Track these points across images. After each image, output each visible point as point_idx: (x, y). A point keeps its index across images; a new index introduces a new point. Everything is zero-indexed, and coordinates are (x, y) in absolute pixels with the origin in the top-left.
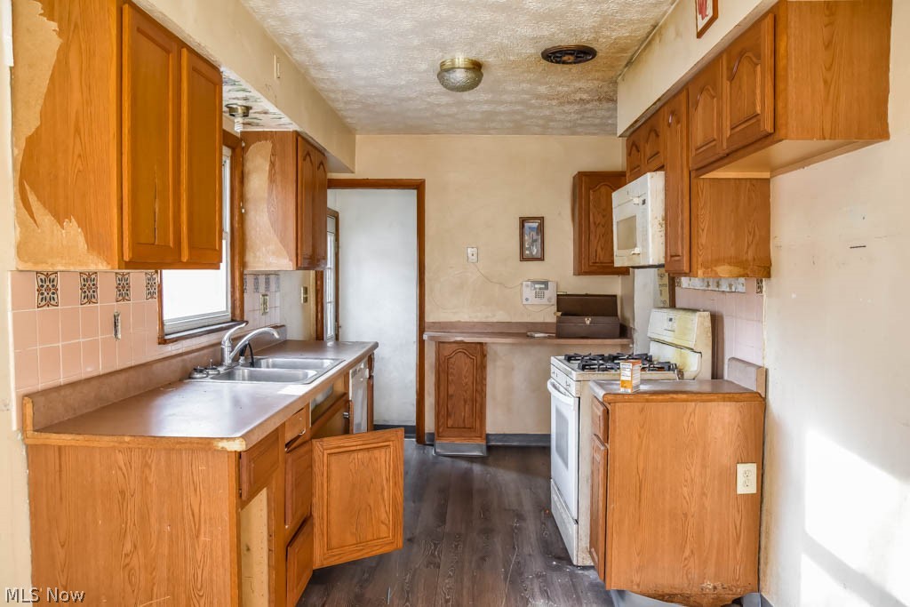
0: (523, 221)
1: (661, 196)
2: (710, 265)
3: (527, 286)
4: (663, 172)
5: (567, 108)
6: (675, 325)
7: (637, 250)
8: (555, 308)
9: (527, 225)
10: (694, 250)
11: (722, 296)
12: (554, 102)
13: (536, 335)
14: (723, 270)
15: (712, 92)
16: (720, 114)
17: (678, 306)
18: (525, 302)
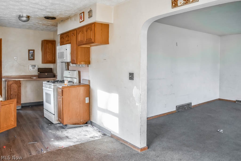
0: (29, 50)
1: (70, 49)
2: (80, 62)
3: (30, 66)
4: (70, 44)
5: (44, 26)
6: (71, 74)
7: (64, 59)
8: (37, 71)
9: (30, 51)
10: (77, 59)
11: (80, 67)
12: (42, 25)
13: (34, 78)
14: (82, 63)
15: (82, 32)
16: (84, 37)
17: (69, 70)
18: (30, 70)
